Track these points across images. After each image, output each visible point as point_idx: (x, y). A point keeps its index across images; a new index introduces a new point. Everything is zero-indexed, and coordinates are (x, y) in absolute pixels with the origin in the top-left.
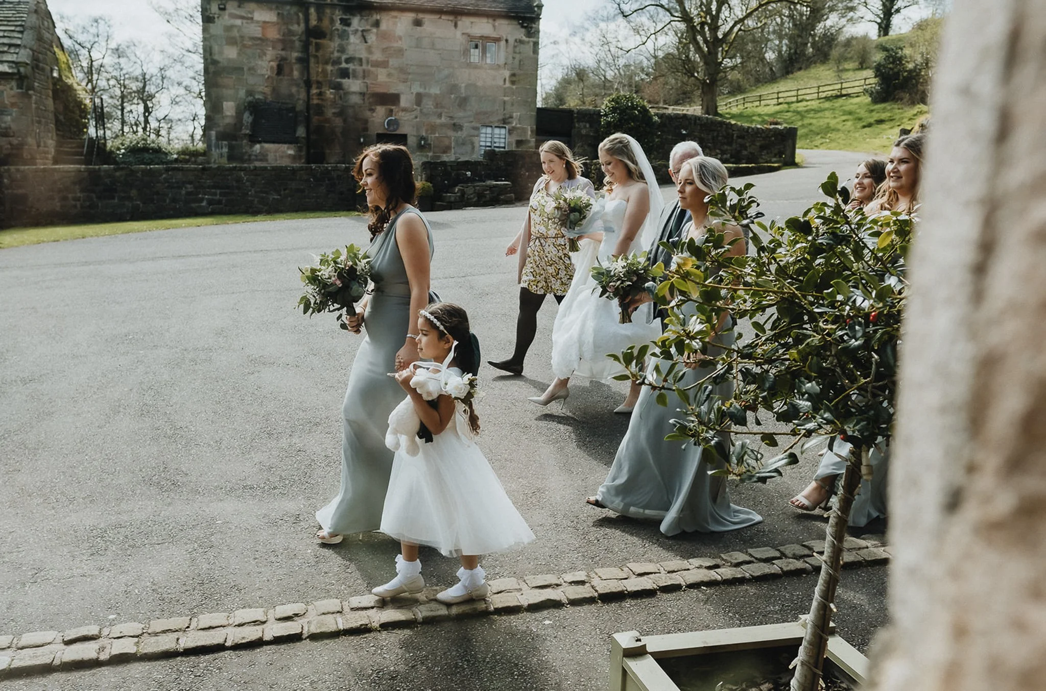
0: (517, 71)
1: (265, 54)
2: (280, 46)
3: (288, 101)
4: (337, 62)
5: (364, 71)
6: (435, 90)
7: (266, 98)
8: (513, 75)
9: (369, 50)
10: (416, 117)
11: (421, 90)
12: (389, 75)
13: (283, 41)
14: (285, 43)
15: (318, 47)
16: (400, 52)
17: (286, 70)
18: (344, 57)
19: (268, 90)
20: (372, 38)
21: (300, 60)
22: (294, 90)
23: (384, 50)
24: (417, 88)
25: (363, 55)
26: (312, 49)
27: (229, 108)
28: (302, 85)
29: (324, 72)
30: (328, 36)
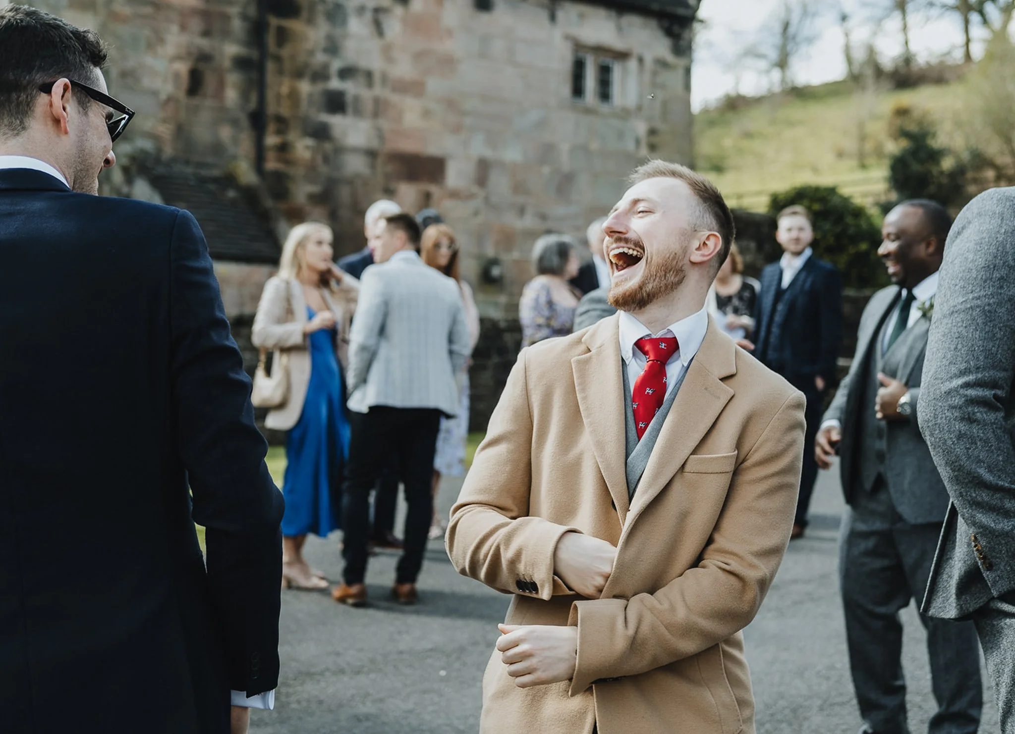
0: (659, 125)
1: (161, 41)
2: (196, 24)
3: (210, 160)
4: (320, 75)
5: (377, 101)
6: (512, 154)
7: (159, 150)
8: (652, 132)
9: (387, 52)
10: (477, 213)
11: (488, 153)
12: (427, 114)
13: (205, 15)
14: (210, 18)
15: (283, 36)
16: (448, 63)
17: (210, 82)
18: (336, 65)
19: (165, 131)
20: (394, 26)
21: (241, 63)
22: (225, 133)
23: (419, 56)
24: (479, 148)
25: (374, 62)
26: (271, 39)
28: (245, 122)
29: (294, 96)
30: (305, 14)
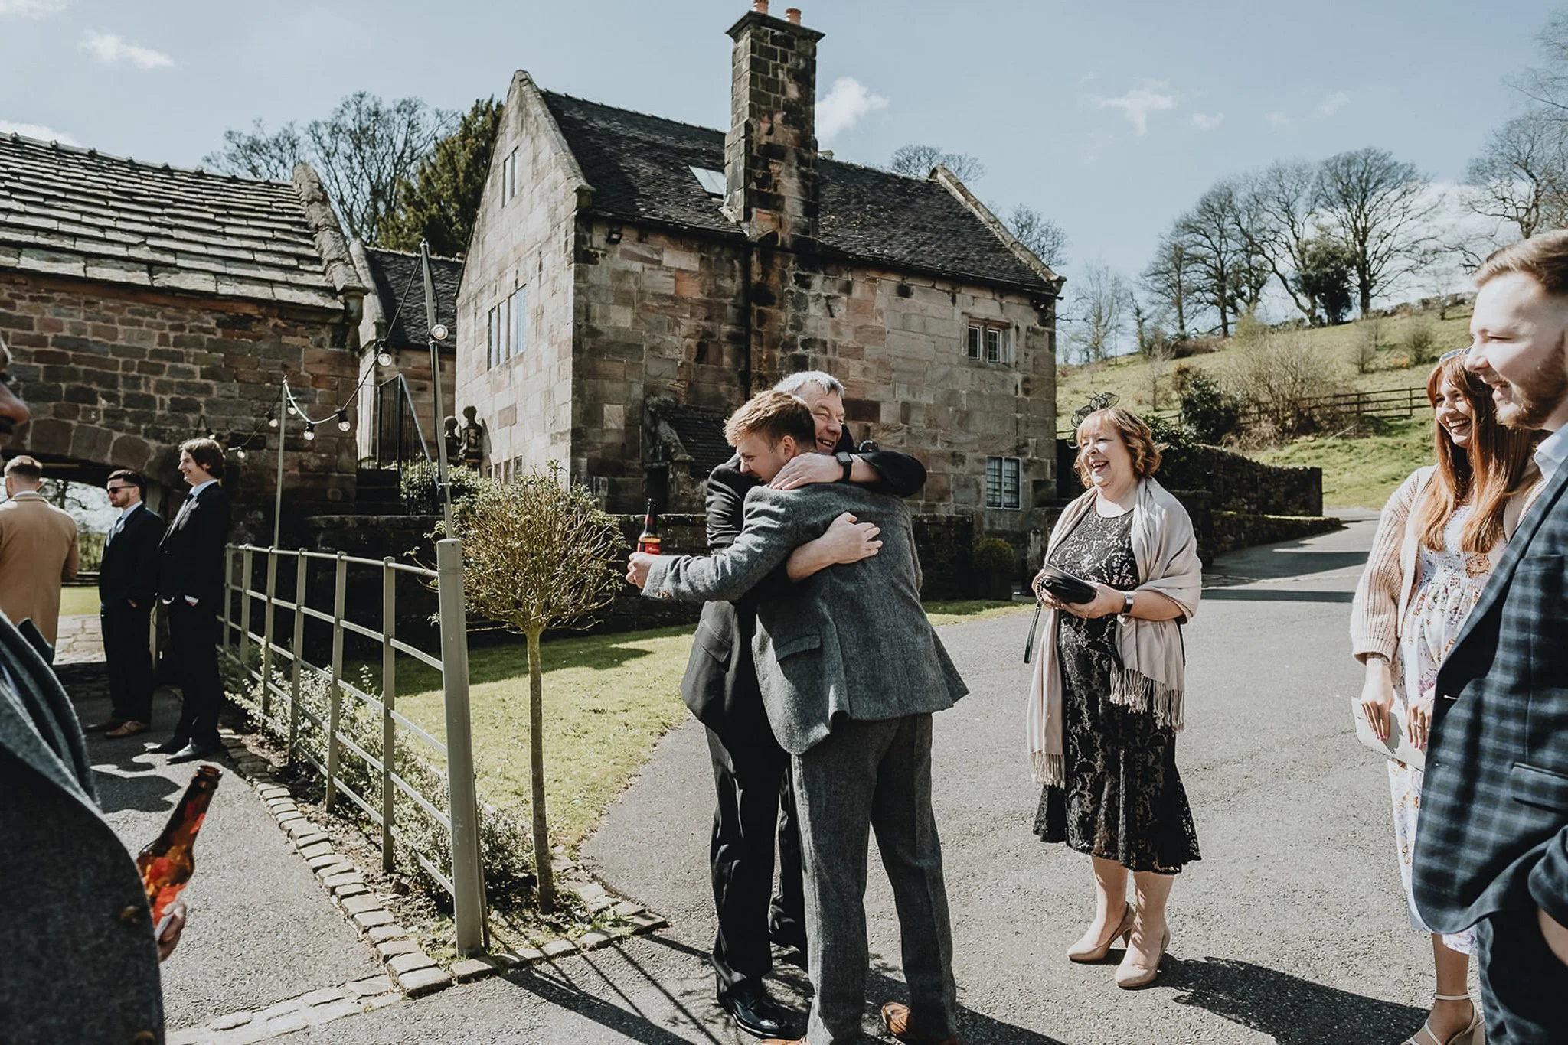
0: (1031, 375)
1: (678, 324)
2: (702, 312)
3: (712, 407)
4: (790, 345)
5: (829, 362)
6: (927, 399)
7: (677, 401)
8: (1026, 380)
9: (836, 328)
10: (902, 442)
11: (910, 398)
12: (865, 371)
13: (707, 304)
14: (711, 308)
15: (763, 318)
16: (880, 334)
17: (712, 352)
18: (800, 337)
19: (679, 387)
20: (841, 310)
21: (732, 338)
22: (723, 387)
23: (858, 330)
24: (903, 395)
25: (828, 336)
26: (754, 320)
27: (614, 415)
28: (737, 380)
29: (771, 359)
30: (777, 302)
